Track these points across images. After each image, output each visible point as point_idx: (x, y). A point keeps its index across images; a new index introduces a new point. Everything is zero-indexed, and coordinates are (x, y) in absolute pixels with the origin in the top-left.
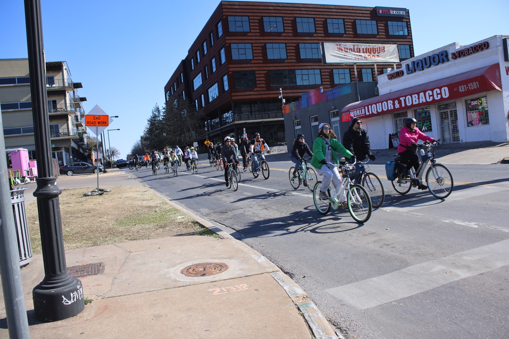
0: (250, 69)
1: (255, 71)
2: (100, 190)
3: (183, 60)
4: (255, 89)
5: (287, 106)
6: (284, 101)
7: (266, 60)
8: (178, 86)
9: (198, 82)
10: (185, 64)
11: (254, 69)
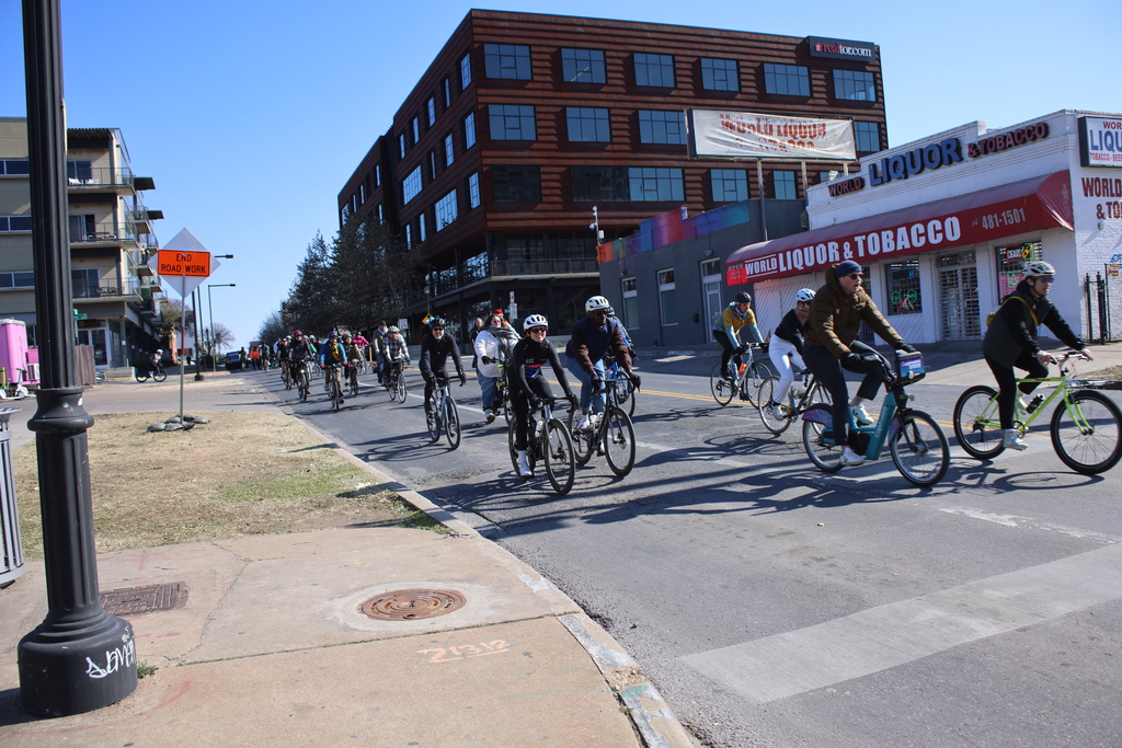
0: (529, 161)
1: (539, 166)
2: (186, 419)
3: (381, 137)
4: (539, 207)
5: (608, 247)
6: (601, 234)
7: (564, 144)
8: (368, 194)
9: (412, 186)
10: (385, 146)
11: (538, 161)
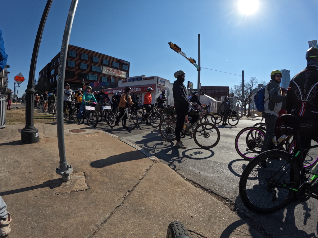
0: (73, 71)
1: (75, 72)
2: (17, 108)
4: (74, 78)
5: (85, 86)
7: (79, 69)
8: (44, 73)
9: (52, 72)
10: (49, 65)
11: (75, 71)
